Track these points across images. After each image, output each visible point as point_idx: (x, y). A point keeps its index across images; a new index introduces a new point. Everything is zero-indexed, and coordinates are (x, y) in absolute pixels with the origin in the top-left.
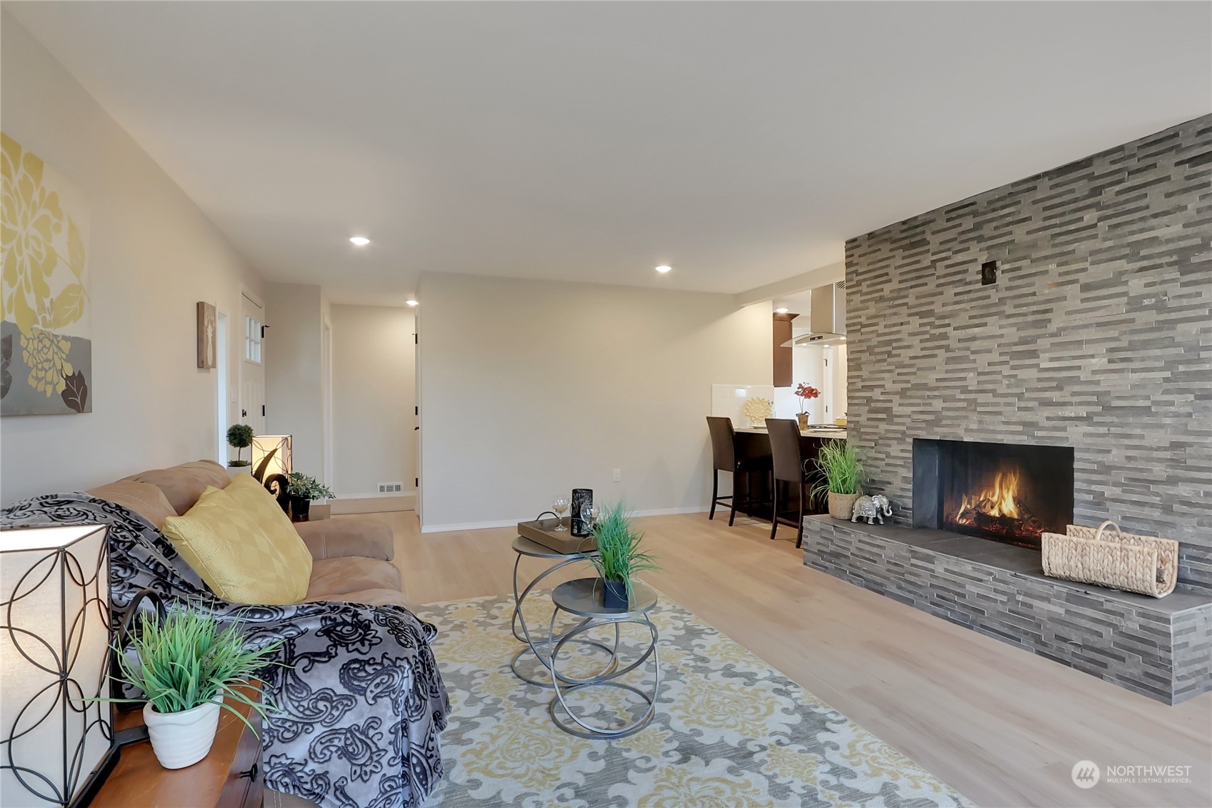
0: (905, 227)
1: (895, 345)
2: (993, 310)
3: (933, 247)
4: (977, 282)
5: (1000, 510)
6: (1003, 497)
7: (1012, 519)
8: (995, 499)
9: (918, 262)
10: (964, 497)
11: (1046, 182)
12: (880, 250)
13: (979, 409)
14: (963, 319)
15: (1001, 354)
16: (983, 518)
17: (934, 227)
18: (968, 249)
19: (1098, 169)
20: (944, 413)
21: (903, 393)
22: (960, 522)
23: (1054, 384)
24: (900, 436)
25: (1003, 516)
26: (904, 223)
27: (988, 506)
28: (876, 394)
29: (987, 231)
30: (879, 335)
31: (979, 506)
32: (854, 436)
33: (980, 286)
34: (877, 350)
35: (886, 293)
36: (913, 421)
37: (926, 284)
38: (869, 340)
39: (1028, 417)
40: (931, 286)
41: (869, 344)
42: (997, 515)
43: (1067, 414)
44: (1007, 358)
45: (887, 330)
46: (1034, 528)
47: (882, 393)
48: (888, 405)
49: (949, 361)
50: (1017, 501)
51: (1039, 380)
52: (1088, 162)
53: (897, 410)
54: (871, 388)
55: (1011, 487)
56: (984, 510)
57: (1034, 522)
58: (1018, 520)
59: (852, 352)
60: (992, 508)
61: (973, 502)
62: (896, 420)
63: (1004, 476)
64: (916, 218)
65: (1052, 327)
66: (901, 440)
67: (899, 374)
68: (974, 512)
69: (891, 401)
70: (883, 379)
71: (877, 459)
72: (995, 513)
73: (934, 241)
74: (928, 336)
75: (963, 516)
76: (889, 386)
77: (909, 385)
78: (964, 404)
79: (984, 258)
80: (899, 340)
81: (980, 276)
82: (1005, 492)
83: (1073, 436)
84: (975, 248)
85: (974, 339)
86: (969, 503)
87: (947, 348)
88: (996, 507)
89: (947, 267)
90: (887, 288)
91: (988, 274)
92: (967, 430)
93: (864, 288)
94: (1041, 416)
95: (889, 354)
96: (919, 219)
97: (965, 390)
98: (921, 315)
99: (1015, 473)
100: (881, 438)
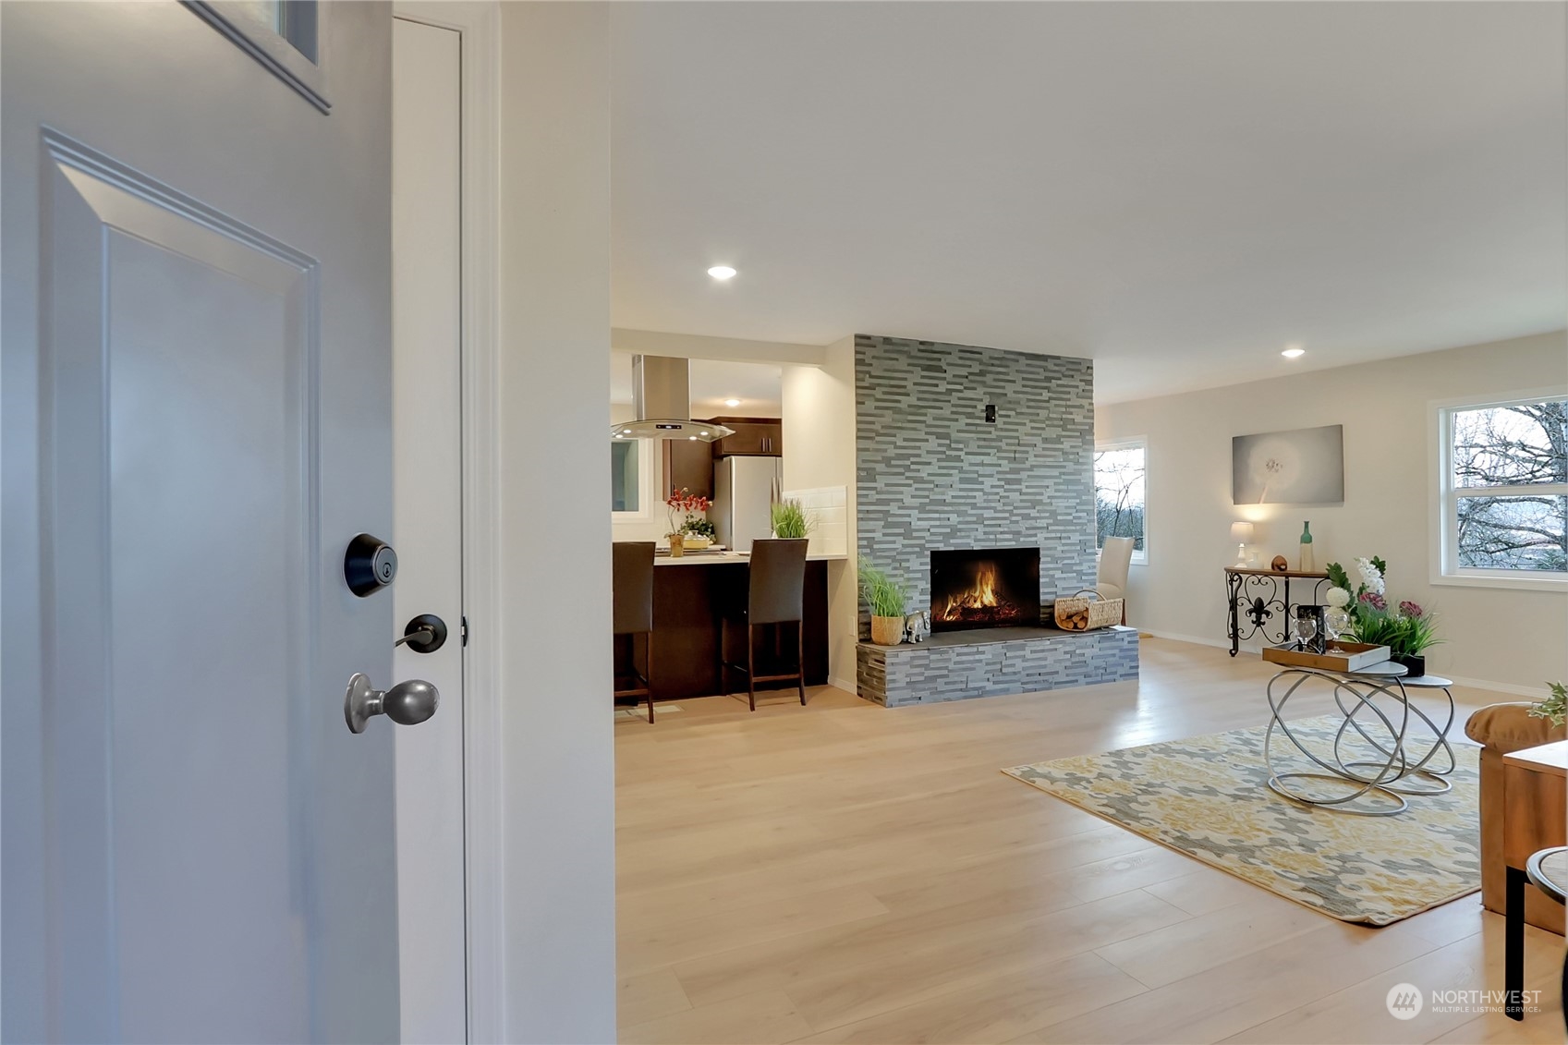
0: (922, 347)
1: (912, 459)
2: (994, 444)
3: (948, 376)
4: (980, 418)
5: (982, 602)
6: (983, 592)
7: (992, 608)
8: (977, 594)
9: (937, 385)
10: (950, 597)
11: (1023, 361)
12: (897, 360)
13: (986, 523)
14: (973, 447)
15: (999, 480)
16: (968, 612)
17: (950, 359)
18: (975, 389)
19: (1050, 365)
20: (959, 526)
21: (922, 508)
22: (948, 619)
23: (1029, 504)
24: (917, 549)
25: (985, 607)
26: (922, 343)
27: (972, 601)
28: (893, 508)
29: (989, 379)
30: (896, 447)
31: (963, 602)
32: (866, 554)
33: (984, 422)
34: (893, 462)
35: (903, 406)
36: (932, 534)
37: (942, 408)
38: (885, 451)
39: (1014, 528)
40: (946, 412)
41: (884, 454)
42: (980, 607)
43: (1038, 525)
44: (1003, 483)
45: (905, 444)
46: (1009, 610)
47: (899, 508)
48: (907, 519)
49: (962, 481)
50: (995, 592)
51: (1022, 501)
52: (1044, 358)
53: (916, 524)
54: (887, 502)
55: (990, 582)
56: (968, 605)
57: (1009, 606)
58: (997, 607)
59: (864, 461)
60: (975, 601)
61: (958, 600)
62: (915, 534)
63: (984, 574)
64: (932, 344)
65: (1028, 464)
66: (919, 555)
67: (916, 489)
68: (960, 608)
69: (909, 516)
70: (902, 493)
71: (895, 576)
72: (978, 605)
73: (951, 371)
74: (944, 456)
75: (950, 613)
76: (908, 501)
77: (927, 500)
78: (975, 519)
79: (987, 401)
80: (919, 456)
81: (984, 415)
82: (985, 587)
83: (1038, 540)
84: (980, 391)
85: (982, 464)
86: (955, 601)
87: (961, 470)
88: (979, 601)
89: (959, 399)
90: (905, 402)
91: (990, 413)
92: (976, 540)
93: (878, 393)
94: (1022, 526)
95: (908, 468)
96: (936, 345)
97: (974, 506)
98: (939, 436)
99: (991, 571)
100: (898, 554)
